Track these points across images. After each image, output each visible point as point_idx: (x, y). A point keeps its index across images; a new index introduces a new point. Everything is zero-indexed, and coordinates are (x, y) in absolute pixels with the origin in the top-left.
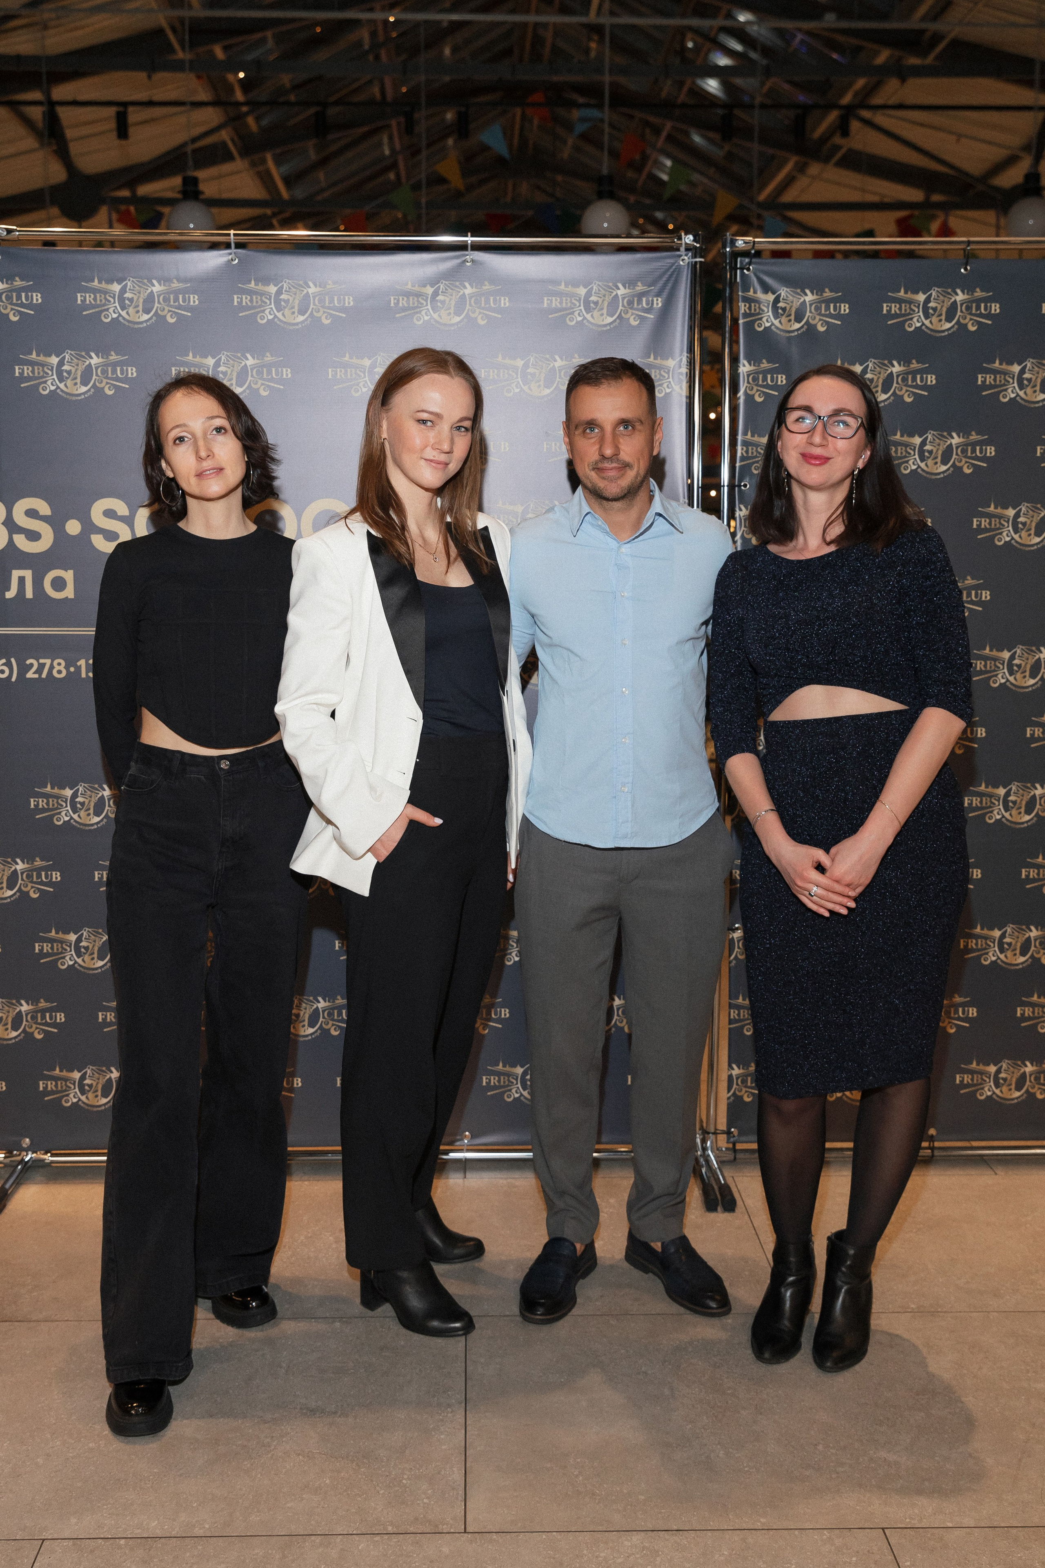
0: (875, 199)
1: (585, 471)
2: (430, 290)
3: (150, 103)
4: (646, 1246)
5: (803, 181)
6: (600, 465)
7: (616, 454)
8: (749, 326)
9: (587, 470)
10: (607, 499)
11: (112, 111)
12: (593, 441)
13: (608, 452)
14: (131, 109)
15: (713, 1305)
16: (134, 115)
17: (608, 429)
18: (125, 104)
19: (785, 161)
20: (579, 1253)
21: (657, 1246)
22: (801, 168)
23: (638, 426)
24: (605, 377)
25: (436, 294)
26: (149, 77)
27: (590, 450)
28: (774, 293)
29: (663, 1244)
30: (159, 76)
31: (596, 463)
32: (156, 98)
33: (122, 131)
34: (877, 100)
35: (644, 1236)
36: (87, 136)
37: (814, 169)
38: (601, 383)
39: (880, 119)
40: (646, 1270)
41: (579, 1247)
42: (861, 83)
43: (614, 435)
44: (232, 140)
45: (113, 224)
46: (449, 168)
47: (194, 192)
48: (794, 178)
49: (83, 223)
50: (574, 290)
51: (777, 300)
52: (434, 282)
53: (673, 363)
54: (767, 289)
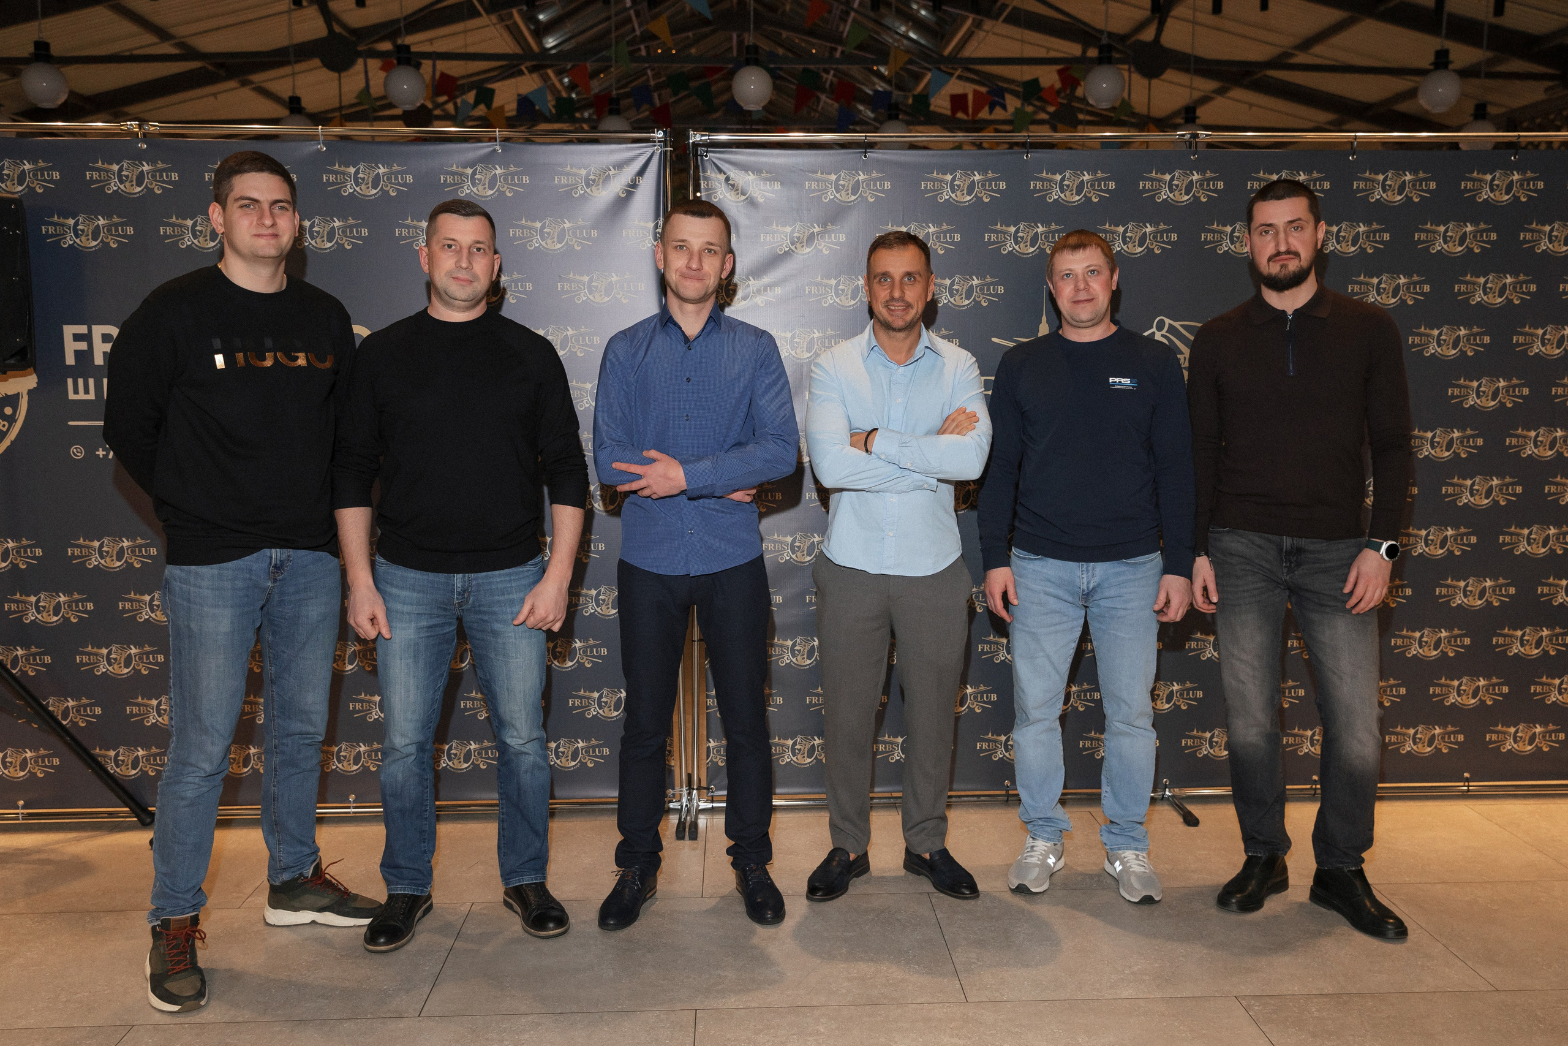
0: (1041, 53)
1: (880, 310)
2: (469, 171)
4: (919, 857)
5: (980, 35)
6: (890, 305)
7: (902, 297)
10: (894, 331)
12: (886, 287)
13: (896, 295)
15: (967, 892)
17: (897, 279)
19: (966, 18)
20: (851, 859)
21: (927, 856)
23: (918, 278)
25: (474, 173)
27: (883, 294)
28: (725, 174)
29: (930, 855)
31: (887, 301)
35: (918, 850)
40: (919, 874)
41: (852, 857)
43: (901, 283)
45: (370, 75)
46: (660, 27)
47: (406, 58)
48: (973, 32)
49: (343, 74)
50: (577, 171)
51: (727, 179)
52: (472, 164)
53: (651, 225)
54: (720, 171)
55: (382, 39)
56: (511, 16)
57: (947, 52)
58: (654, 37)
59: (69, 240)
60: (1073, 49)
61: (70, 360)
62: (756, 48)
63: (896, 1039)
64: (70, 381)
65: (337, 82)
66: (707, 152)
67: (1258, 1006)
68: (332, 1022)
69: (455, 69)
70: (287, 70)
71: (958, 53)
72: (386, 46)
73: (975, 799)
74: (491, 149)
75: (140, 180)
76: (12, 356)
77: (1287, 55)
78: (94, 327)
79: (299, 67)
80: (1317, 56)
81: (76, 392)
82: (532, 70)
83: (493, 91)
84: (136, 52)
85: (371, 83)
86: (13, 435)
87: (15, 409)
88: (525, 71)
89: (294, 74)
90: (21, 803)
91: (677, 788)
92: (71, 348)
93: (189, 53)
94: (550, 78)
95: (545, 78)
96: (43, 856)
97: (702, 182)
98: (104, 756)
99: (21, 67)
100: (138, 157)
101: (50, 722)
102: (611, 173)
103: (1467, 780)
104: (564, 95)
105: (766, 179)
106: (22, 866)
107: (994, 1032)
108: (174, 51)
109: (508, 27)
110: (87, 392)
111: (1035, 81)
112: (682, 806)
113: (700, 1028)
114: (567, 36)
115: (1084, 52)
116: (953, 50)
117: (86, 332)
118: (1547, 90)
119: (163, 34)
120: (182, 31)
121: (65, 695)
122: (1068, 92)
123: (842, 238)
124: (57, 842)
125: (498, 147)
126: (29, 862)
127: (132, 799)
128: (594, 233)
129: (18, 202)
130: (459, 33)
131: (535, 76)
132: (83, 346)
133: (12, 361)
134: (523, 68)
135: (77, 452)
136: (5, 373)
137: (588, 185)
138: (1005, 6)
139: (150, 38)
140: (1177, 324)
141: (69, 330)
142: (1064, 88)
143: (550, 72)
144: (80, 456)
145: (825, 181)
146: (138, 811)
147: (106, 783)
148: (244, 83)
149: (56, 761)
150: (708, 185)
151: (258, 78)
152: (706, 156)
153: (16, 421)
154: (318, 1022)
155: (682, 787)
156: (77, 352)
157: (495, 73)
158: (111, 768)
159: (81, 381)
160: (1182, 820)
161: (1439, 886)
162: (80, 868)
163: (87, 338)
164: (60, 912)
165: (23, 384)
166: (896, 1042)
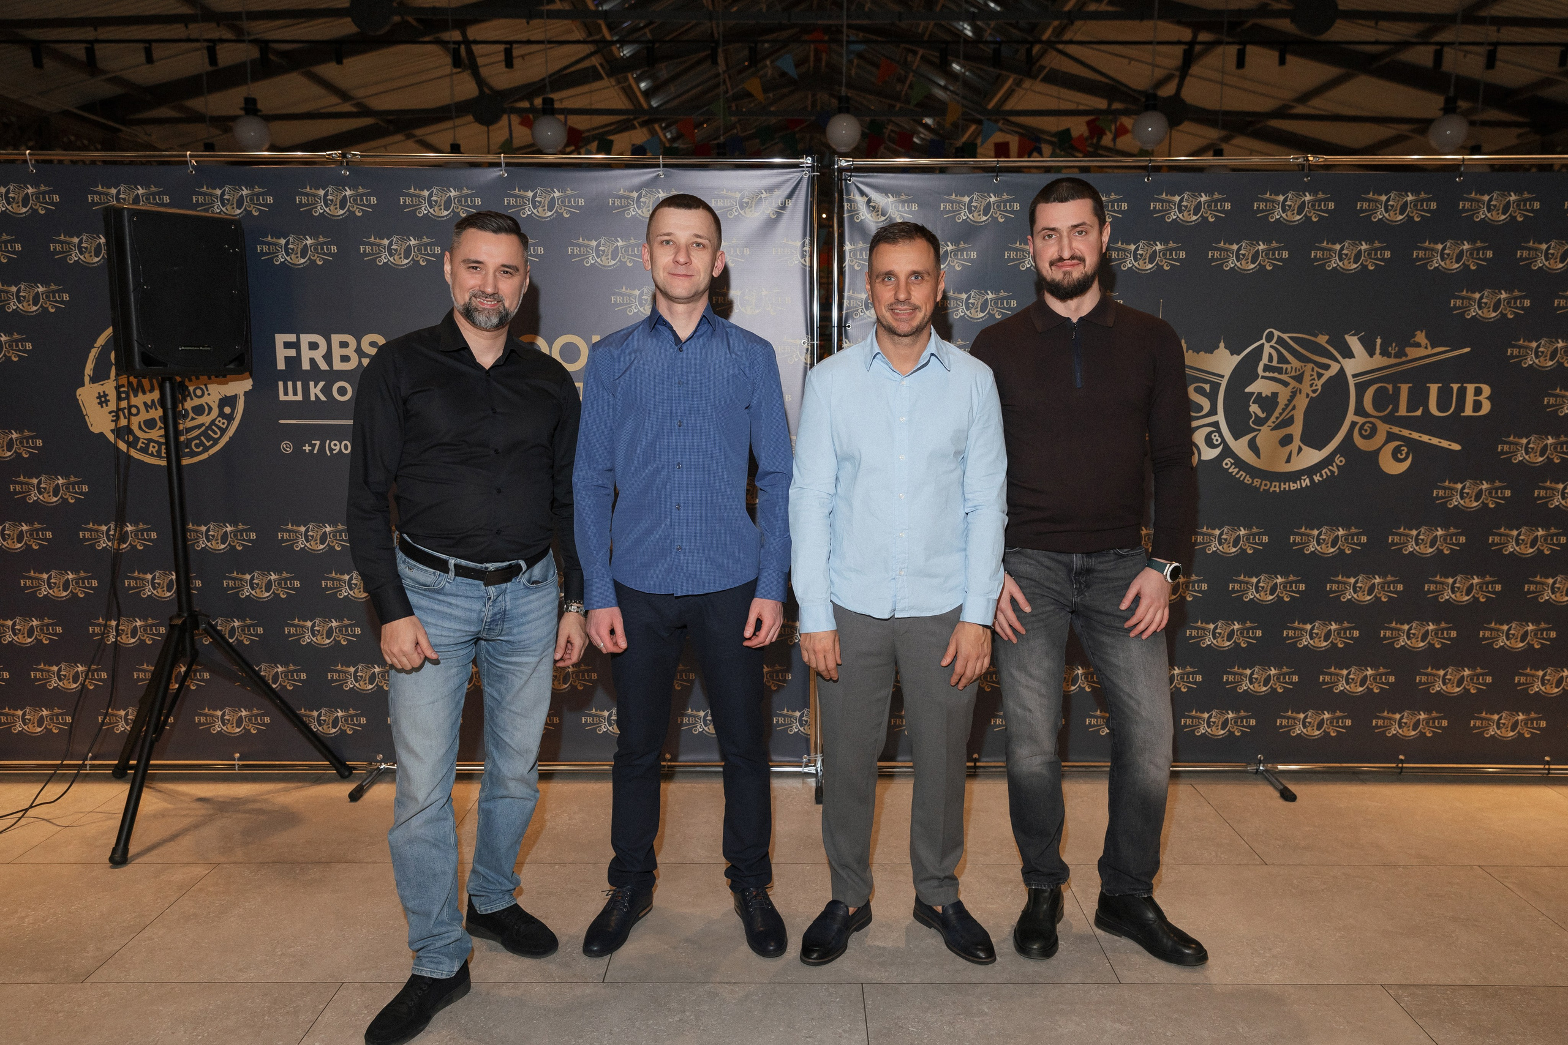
0: (1073, 107)
1: (884, 313)
2: (635, 195)
3: (529, 42)
4: (931, 909)
5: (1020, 92)
6: (894, 307)
7: (908, 299)
8: (851, 218)
9: (884, 310)
10: (899, 335)
11: (502, 47)
12: (890, 287)
13: (902, 297)
14: (515, 46)
15: (982, 955)
16: (517, 51)
17: (902, 278)
18: (511, 43)
19: (1008, 78)
20: (850, 913)
21: (939, 909)
22: (1018, 84)
23: (926, 277)
24: (902, 237)
25: (639, 197)
26: (528, 23)
27: (887, 296)
28: (867, 196)
29: (943, 907)
30: (535, 22)
31: (891, 305)
32: (533, 38)
33: (509, 63)
34: (1067, 37)
35: (928, 901)
36: (493, 63)
37: (1027, 83)
38: (898, 242)
39: (1071, 49)
40: (929, 926)
41: (852, 910)
42: (1056, 23)
43: (907, 283)
44: (601, 65)
45: (513, 128)
46: (754, 86)
47: (549, 110)
48: (1013, 90)
49: (491, 128)
50: (733, 194)
51: (869, 201)
52: (638, 189)
53: (799, 244)
54: (862, 193)
55: (521, 99)
56: (626, 79)
57: (990, 106)
58: (749, 95)
59: (281, 258)
60: (1101, 104)
61: (281, 365)
62: (847, 99)
63: (1060, 1023)
64: (281, 384)
65: (486, 135)
66: (851, 176)
67: (1408, 997)
68: (524, 985)
69: (580, 123)
70: (448, 124)
71: (1001, 105)
72: (525, 104)
73: (1084, 769)
74: (655, 174)
75: (343, 203)
76: (231, 362)
77: (1286, 107)
78: (302, 336)
79: (458, 122)
80: (1315, 108)
81: (286, 394)
82: (644, 124)
83: (611, 142)
84: (322, 111)
85: (514, 135)
86: (231, 432)
87: (233, 409)
88: (637, 125)
89: (454, 127)
90: (237, 755)
91: (813, 754)
92: (282, 354)
93: (364, 111)
94: (656, 133)
95: (653, 133)
96: (257, 806)
97: (845, 204)
98: (309, 716)
99: (230, 124)
100: (341, 183)
101: (262, 686)
102: (763, 196)
103: (1548, 763)
104: (667, 145)
105: (904, 202)
106: (240, 816)
107: (1154, 1018)
108: (354, 110)
109: (623, 89)
110: (295, 393)
111: (1067, 131)
112: (817, 771)
113: (869, 1002)
114: (666, 99)
115: (1110, 105)
116: (996, 104)
117: (295, 340)
118: (1519, 136)
119: (344, 96)
120: (359, 93)
121: (274, 661)
122: (1095, 141)
123: (974, 255)
124: (268, 792)
125: (661, 173)
126: (245, 812)
127: (331, 752)
128: (747, 251)
129: (237, 222)
130: (586, 93)
131: (645, 130)
132: (292, 353)
133: (232, 366)
134: (635, 123)
135: (287, 447)
136: (224, 376)
137: (742, 207)
138: (1043, 67)
139: (334, 99)
140: (1285, 336)
141: (280, 339)
142: (1091, 136)
143: (656, 127)
144: (289, 451)
145: (959, 203)
146: (338, 765)
147: (308, 738)
148: (409, 137)
149: (267, 720)
150: (851, 207)
151: (419, 132)
152: (850, 180)
153: (234, 419)
154: (511, 985)
155: (816, 753)
156: (286, 358)
157: (612, 127)
158: (315, 727)
159: (290, 384)
160: (1279, 795)
161: (1546, 870)
162: (288, 818)
163: (296, 345)
164: (274, 862)
165: (241, 387)
166: (1060, 1027)
